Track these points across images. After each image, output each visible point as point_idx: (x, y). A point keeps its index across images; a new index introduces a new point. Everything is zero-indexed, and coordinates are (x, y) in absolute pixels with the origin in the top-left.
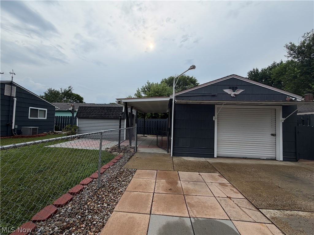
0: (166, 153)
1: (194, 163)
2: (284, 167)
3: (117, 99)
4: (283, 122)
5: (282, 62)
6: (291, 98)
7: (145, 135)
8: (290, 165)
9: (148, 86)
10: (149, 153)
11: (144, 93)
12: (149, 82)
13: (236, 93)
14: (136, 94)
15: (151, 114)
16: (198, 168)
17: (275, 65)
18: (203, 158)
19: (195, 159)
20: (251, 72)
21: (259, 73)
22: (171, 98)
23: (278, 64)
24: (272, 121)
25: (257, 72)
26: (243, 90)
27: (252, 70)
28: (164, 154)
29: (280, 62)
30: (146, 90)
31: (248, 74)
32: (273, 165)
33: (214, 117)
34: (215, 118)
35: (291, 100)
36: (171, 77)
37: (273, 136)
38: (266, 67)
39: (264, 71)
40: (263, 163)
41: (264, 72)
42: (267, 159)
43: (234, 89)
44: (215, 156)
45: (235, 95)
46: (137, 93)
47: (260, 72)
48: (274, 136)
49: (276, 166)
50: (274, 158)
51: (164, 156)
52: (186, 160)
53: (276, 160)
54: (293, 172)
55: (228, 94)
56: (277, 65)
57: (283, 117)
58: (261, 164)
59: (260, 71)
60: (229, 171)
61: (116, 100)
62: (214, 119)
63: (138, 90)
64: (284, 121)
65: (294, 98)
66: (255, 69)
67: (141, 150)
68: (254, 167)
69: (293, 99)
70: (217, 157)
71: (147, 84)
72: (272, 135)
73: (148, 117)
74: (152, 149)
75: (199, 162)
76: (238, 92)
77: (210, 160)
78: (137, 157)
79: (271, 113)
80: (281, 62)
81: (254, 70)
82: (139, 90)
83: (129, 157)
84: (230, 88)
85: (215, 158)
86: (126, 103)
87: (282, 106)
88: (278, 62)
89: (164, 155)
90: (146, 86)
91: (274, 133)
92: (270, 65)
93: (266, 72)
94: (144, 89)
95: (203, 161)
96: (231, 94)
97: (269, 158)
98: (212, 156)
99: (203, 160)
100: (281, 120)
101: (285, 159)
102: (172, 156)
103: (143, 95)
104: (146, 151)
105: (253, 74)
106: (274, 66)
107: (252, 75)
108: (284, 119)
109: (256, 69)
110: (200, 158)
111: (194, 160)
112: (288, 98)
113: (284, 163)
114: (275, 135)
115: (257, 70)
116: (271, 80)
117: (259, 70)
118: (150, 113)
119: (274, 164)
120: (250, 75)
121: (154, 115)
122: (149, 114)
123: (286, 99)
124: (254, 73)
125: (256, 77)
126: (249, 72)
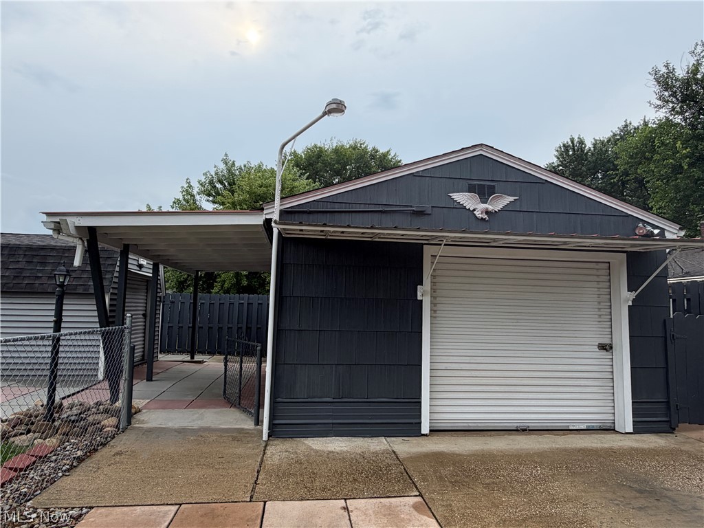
0: (249, 425)
1: (343, 460)
2: (632, 453)
3: (49, 214)
4: (630, 304)
5: (646, 124)
6: (649, 228)
7: (197, 358)
8: (652, 446)
9: (225, 172)
10: (182, 431)
11: (211, 199)
12: (231, 158)
13: (490, 208)
14: (177, 202)
15: (237, 275)
16: (351, 479)
17: (629, 132)
18: (383, 439)
19: (352, 445)
20: (564, 145)
21: (587, 153)
22: (268, 217)
23: (636, 129)
24: (599, 303)
25: (582, 150)
26: (511, 199)
27: (567, 140)
28: (241, 431)
29: (642, 122)
30: (219, 186)
31: (556, 153)
32: (602, 449)
33: (419, 287)
34: (424, 293)
35: (649, 236)
36: (315, 146)
37: (604, 352)
38: (605, 135)
39: (601, 147)
40: (574, 446)
41: (601, 149)
42: (589, 430)
43: (484, 193)
44: (425, 429)
45: (487, 212)
46: (181, 198)
47: (590, 150)
48: (607, 350)
49: (611, 453)
50: (608, 425)
51: (234, 439)
52: (317, 452)
53: (614, 430)
54: (656, 471)
55: (465, 208)
56: (634, 132)
57: (630, 290)
58: (565, 450)
59: (589, 145)
60: (453, 484)
61: (45, 218)
62: (419, 294)
63: (186, 185)
64: (634, 301)
65: (657, 227)
66: (576, 139)
67: (151, 418)
68: (541, 464)
69: (656, 231)
70: (431, 431)
71: (222, 166)
72: (603, 347)
73: (222, 286)
74: (202, 411)
75: (363, 455)
76: (499, 203)
77: (404, 446)
78: (118, 449)
79: (598, 276)
80: (645, 121)
81: (572, 141)
82: (190, 187)
83: (79, 453)
84: (471, 190)
85: (424, 435)
86: (92, 230)
87: (625, 254)
88: (636, 122)
89: (239, 436)
90: (217, 174)
91: (607, 341)
92: (616, 130)
93: (607, 151)
94: (211, 183)
95: (376, 452)
96: (474, 210)
97: (596, 425)
98: (412, 429)
99: (378, 448)
100: (625, 297)
101: (639, 428)
102: (265, 437)
103: (209, 207)
104: (170, 425)
105: (571, 153)
106: (626, 133)
107: (568, 155)
108: (633, 295)
109: (579, 138)
110: (369, 440)
111: (345, 449)
112: (641, 228)
113: (637, 441)
114: (611, 348)
115: (581, 142)
116: (617, 175)
117: (586, 142)
118: (231, 274)
119: (606, 446)
120: (561, 155)
121: (245, 283)
122: (227, 277)
123: (637, 232)
124: (574, 149)
125: (578, 164)
126: (560, 147)
